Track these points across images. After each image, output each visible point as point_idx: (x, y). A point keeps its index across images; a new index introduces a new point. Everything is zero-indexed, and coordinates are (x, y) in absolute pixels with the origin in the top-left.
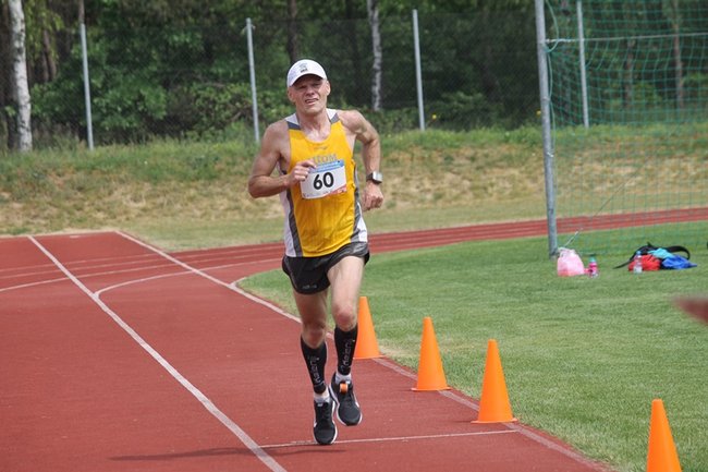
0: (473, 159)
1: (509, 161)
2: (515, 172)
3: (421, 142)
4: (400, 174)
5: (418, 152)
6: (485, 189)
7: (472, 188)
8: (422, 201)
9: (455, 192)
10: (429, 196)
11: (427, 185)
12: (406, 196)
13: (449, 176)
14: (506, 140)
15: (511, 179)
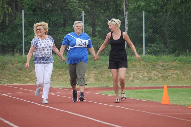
0: (162, 66)
1: (176, 68)
2: (178, 72)
3: (143, 59)
4: (136, 70)
5: (143, 63)
6: (167, 77)
7: (162, 77)
8: (144, 80)
9: (156, 78)
10: (146, 79)
11: (146, 75)
12: (138, 78)
13: (154, 72)
14: (175, 60)
15: (177, 74)
